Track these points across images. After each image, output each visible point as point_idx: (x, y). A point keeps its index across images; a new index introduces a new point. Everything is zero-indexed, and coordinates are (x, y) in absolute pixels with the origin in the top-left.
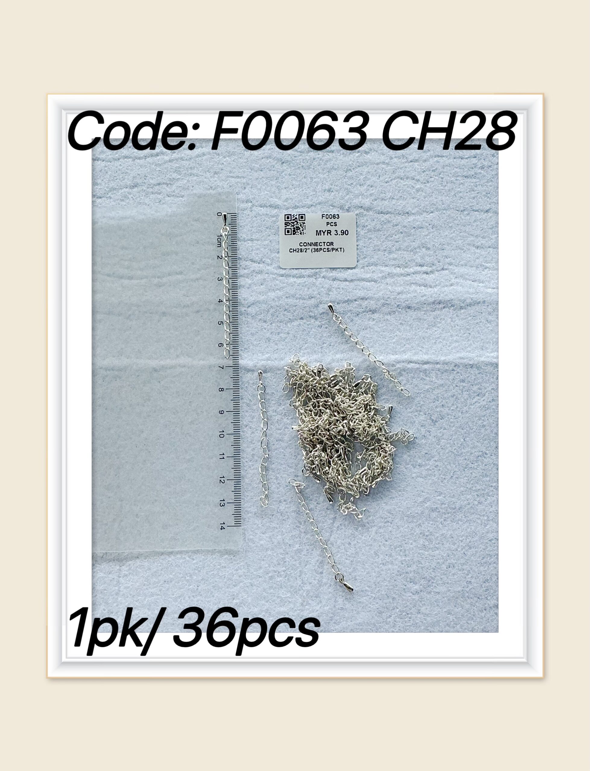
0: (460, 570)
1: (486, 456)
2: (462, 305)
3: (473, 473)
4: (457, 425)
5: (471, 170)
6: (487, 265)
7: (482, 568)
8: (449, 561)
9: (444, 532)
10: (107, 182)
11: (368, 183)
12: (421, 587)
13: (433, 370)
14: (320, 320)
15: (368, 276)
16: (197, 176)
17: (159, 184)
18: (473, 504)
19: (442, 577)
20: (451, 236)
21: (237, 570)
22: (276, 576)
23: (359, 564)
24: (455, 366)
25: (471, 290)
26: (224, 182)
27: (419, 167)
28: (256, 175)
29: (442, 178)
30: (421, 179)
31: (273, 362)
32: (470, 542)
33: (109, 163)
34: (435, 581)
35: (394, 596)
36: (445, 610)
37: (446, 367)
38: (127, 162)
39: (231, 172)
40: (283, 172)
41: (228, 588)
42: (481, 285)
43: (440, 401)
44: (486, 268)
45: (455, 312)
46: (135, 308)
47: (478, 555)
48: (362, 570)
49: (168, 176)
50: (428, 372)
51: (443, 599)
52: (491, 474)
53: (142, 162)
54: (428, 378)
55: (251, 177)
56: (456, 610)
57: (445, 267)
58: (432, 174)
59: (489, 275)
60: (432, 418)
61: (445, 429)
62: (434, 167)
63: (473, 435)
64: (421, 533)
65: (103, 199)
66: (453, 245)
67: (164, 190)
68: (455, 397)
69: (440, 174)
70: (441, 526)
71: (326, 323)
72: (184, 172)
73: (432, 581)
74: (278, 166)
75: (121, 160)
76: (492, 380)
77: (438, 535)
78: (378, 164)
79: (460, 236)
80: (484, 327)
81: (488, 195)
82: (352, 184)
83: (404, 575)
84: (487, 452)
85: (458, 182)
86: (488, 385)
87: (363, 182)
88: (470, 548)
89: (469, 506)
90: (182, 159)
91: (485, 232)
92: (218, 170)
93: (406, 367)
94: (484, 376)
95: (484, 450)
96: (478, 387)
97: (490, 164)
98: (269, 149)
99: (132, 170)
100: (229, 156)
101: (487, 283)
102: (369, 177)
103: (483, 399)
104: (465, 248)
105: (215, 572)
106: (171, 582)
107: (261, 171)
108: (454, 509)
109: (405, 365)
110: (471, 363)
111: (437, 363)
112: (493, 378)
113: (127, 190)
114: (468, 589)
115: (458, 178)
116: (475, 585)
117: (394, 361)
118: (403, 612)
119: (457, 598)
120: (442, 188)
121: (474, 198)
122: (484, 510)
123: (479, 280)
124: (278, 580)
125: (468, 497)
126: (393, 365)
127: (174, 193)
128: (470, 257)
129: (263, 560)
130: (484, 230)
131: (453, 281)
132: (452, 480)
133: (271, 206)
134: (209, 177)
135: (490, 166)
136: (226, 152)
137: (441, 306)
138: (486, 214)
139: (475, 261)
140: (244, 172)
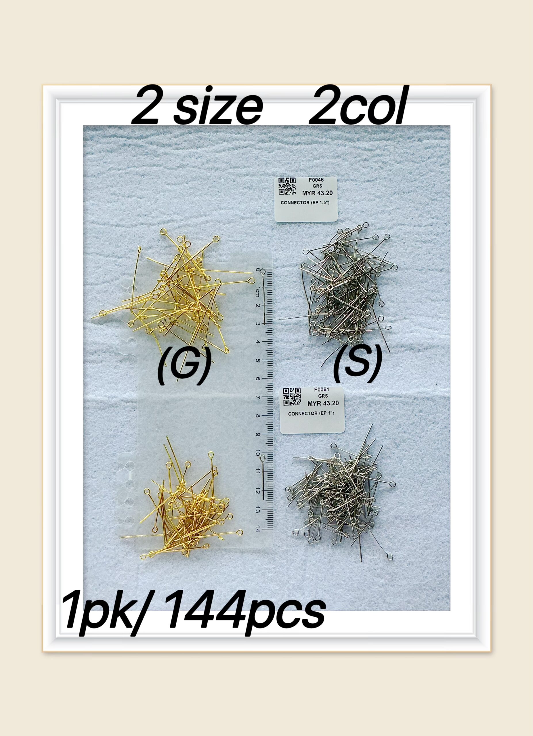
0: (418, 568)
1: (439, 473)
2: (421, 348)
3: (429, 487)
4: (416, 448)
5: (428, 236)
7: (436, 566)
8: (409, 560)
9: (405, 536)
10: (126, 244)
12: (386, 581)
13: (396, 402)
14: (304, 360)
16: (201, 240)
18: (429, 513)
19: (403, 573)
20: (411, 291)
21: (235, 568)
22: (267, 573)
23: (335, 562)
24: (415, 399)
25: (427, 336)
26: (224, 245)
28: (251, 239)
29: (404, 243)
32: (426, 544)
33: (128, 229)
34: (397, 576)
35: (364, 588)
36: (406, 600)
37: (407, 399)
38: (143, 228)
39: (230, 237)
40: (273, 236)
41: (228, 582)
42: (436, 332)
43: (402, 428)
44: (439, 318)
45: (414, 354)
47: (433, 554)
48: (338, 567)
50: (392, 404)
51: (404, 591)
52: (443, 488)
53: (155, 227)
54: (392, 409)
55: (246, 241)
56: (414, 599)
57: (406, 317)
59: (442, 323)
60: (396, 441)
61: (406, 451)
62: (397, 234)
63: (429, 456)
64: (386, 537)
65: (123, 259)
66: (413, 298)
68: (414, 425)
70: (402, 531)
71: (308, 362)
72: (191, 237)
73: (396, 576)
74: (269, 232)
75: (138, 226)
76: (444, 411)
77: (400, 538)
79: (419, 291)
80: (438, 367)
81: (442, 257)
83: (372, 572)
84: (441, 470)
85: (417, 246)
86: (441, 415)
88: (427, 549)
89: (425, 515)
90: (189, 225)
91: (439, 288)
93: (375, 399)
94: (438, 407)
95: (438, 468)
96: (433, 416)
97: (443, 231)
98: (262, 218)
99: (148, 234)
100: (228, 223)
101: (440, 330)
103: (437, 426)
104: (423, 301)
105: (217, 570)
106: (181, 578)
107: (255, 236)
108: (413, 517)
109: (374, 397)
110: (428, 396)
111: (401, 397)
112: (445, 409)
114: (424, 583)
115: (417, 243)
116: (431, 579)
117: (366, 395)
118: (372, 601)
119: (416, 590)
120: (404, 251)
121: (430, 259)
122: (438, 518)
123: (434, 327)
124: (269, 575)
125: (426, 507)
126: (364, 398)
128: (427, 309)
129: (257, 559)
130: (438, 286)
131: (413, 328)
132: (412, 493)
135: (443, 233)
136: (226, 220)
137: (403, 349)
138: (440, 273)
139: (431, 312)
140: (240, 236)
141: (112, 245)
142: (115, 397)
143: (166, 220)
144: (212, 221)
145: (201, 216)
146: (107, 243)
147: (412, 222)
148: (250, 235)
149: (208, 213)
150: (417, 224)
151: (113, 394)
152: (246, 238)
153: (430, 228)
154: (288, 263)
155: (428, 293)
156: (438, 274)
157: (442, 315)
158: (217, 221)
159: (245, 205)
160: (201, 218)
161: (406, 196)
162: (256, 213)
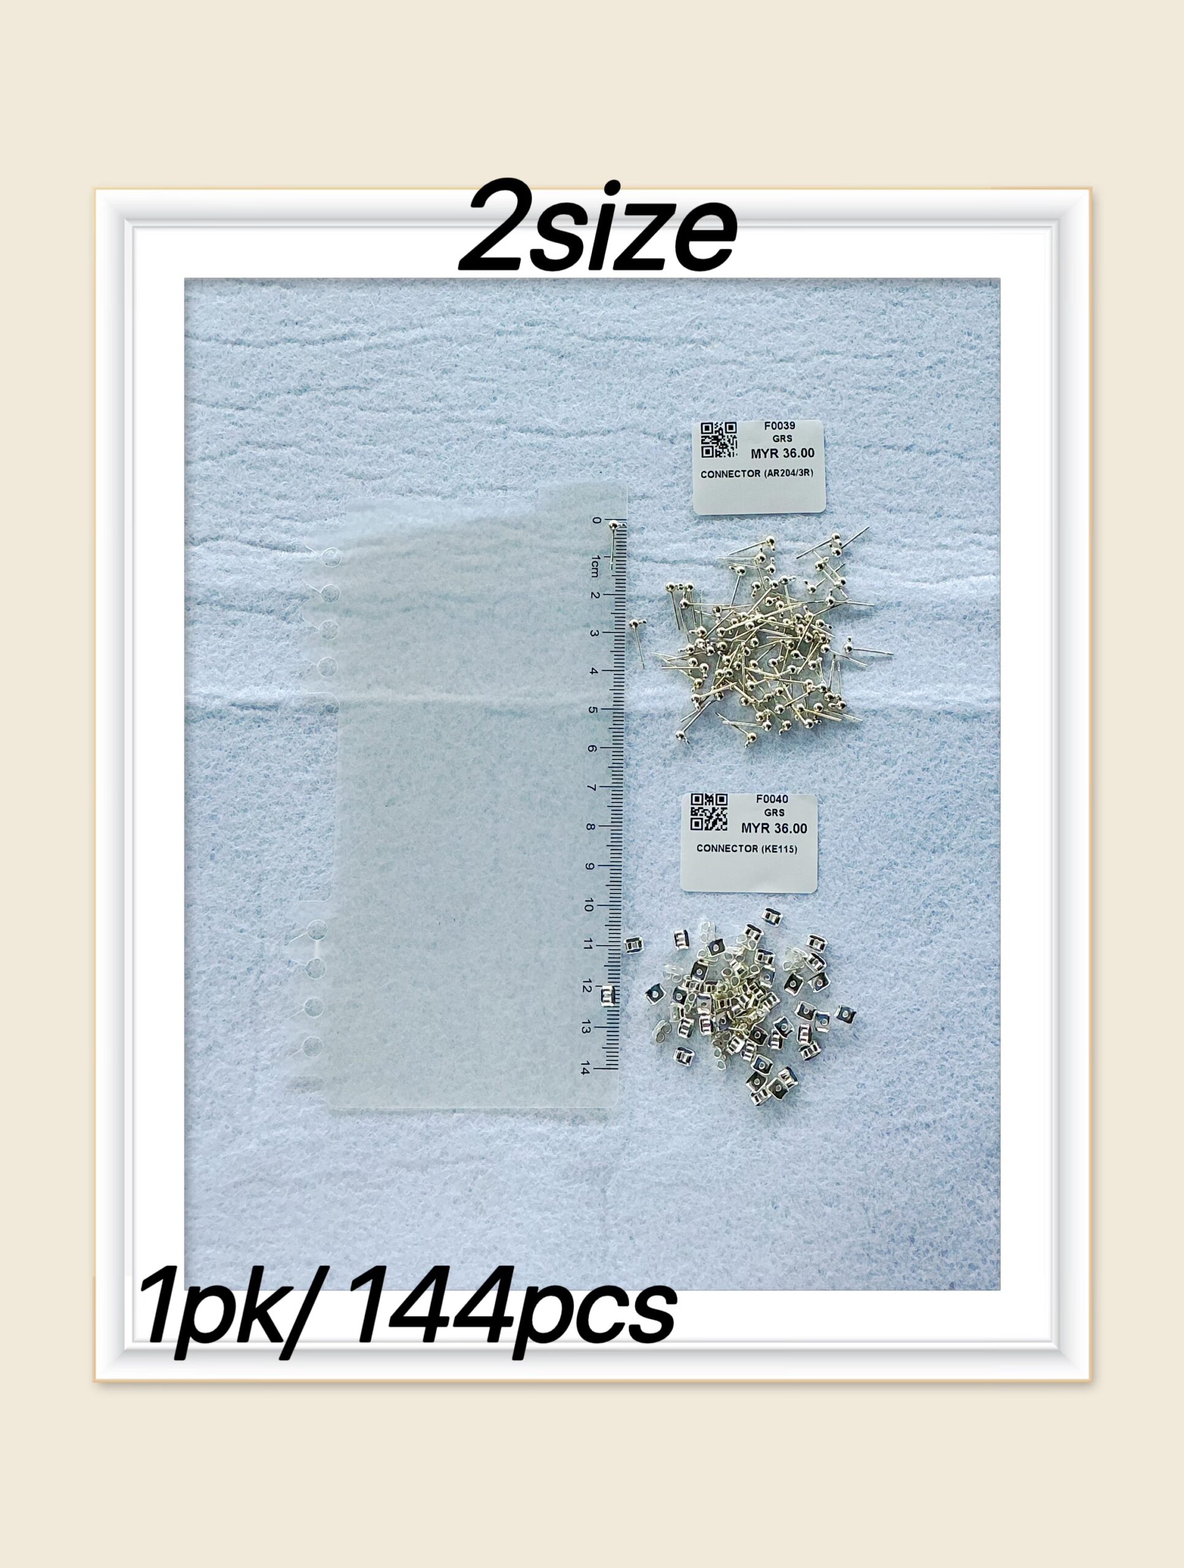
3: (874, 897)
4: (849, 813)
5: (883, 377)
6: (906, 540)
7: (884, 1062)
11: (707, 395)
15: (704, 554)
16: (412, 376)
17: (346, 388)
18: (872, 951)
20: (847, 489)
25: (877, 584)
26: (459, 388)
27: (795, 371)
28: (515, 376)
29: (834, 390)
30: (798, 392)
31: (536, 700)
33: (259, 350)
35: (733, 1107)
36: (820, 1133)
38: (290, 348)
39: (470, 370)
40: (561, 372)
42: (895, 574)
43: (820, 771)
44: (904, 546)
46: (297, 601)
47: (877, 1038)
49: (361, 375)
51: (817, 1115)
53: (316, 349)
55: (505, 381)
56: (837, 1132)
58: (817, 382)
59: (909, 558)
62: (818, 371)
63: (874, 831)
65: (247, 411)
66: (850, 504)
67: (353, 399)
68: (845, 765)
69: (829, 384)
72: (390, 368)
74: (553, 362)
75: (279, 345)
76: (908, 737)
78: (724, 363)
79: (862, 490)
80: (897, 648)
81: (911, 421)
82: (679, 396)
84: (898, 861)
85: (861, 398)
86: (902, 746)
87: (698, 394)
89: (863, 954)
90: (386, 345)
91: (904, 484)
92: (449, 367)
94: (895, 730)
96: (884, 748)
97: (915, 368)
98: (539, 333)
99: (299, 362)
100: (468, 343)
101: (905, 572)
102: (710, 385)
103: (893, 769)
104: (869, 512)
107: (524, 370)
110: (874, 707)
113: (290, 397)
114: (858, 1098)
115: (860, 391)
116: (872, 1090)
118: (748, 1135)
119: (840, 1113)
120: (832, 407)
121: (887, 426)
122: (890, 961)
123: (892, 566)
125: (865, 937)
127: (371, 405)
128: (877, 528)
129: (508, 1044)
132: (837, 909)
133: (539, 431)
134: (433, 377)
136: (464, 336)
138: (906, 454)
139: (885, 534)
140: (494, 371)
141: (224, 383)
142: (219, 697)
143: (338, 332)
144: (435, 338)
145: (414, 327)
146: (216, 378)
147: (850, 348)
148: (514, 367)
149: (426, 322)
150: (860, 352)
151: (216, 690)
152: (506, 374)
153: (889, 362)
154: (591, 427)
155: (882, 495)
156: (904, 456)
157: (907, 541)
158: (446, 338)
159: (506, 306)
160: (411, 331)
161: (838, 295)
162: (527, 324)
